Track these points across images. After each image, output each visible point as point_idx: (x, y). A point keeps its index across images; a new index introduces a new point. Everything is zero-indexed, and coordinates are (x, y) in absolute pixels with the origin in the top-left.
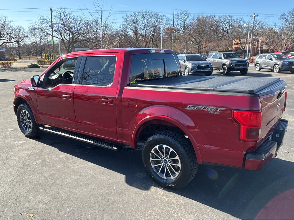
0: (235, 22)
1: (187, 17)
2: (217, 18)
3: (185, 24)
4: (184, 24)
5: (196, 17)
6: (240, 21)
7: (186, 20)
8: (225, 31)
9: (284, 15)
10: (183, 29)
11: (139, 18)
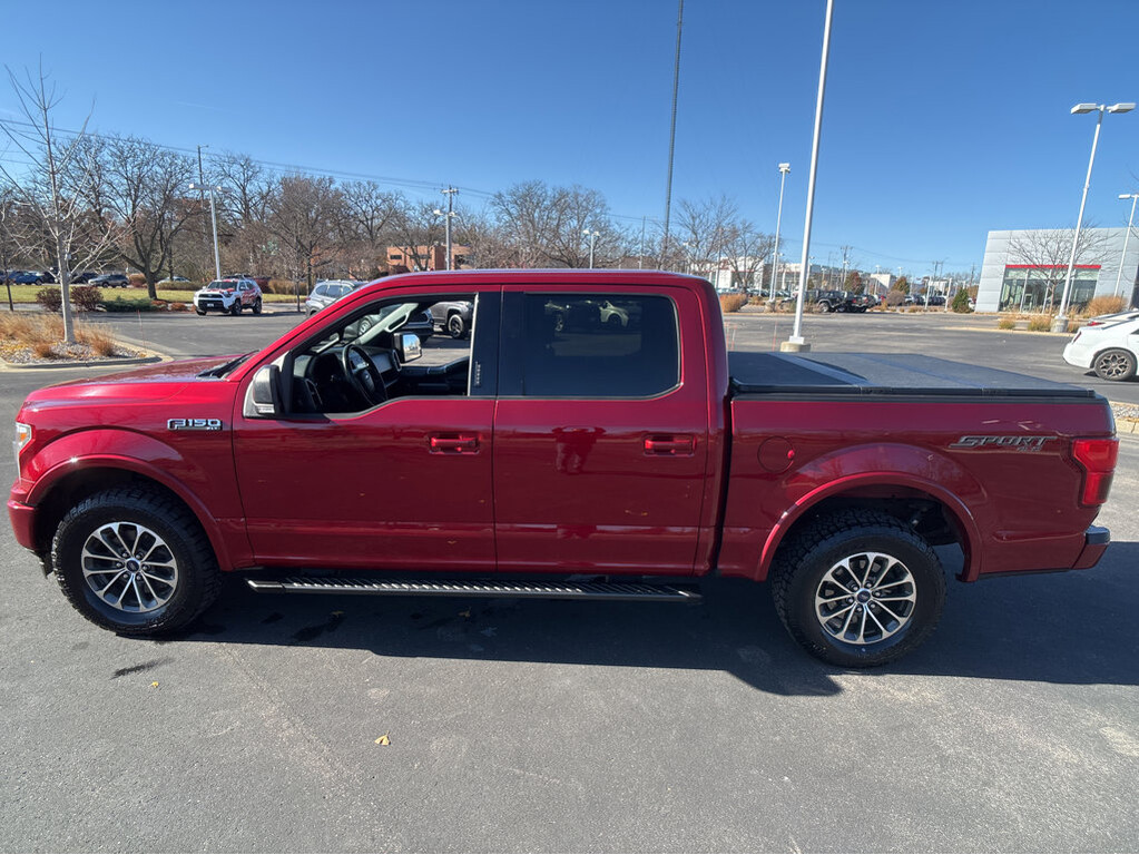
0: (384, 201)
1: (250, 173)
2: (337, 185)
3: (247, 192)
4: (245, 194)
5: (278, 177)
6: (397, 199)
7: (248, 180)
8: (362, 222)
9: (500, 196)
10: (239, 206)
11: (106, 155)
